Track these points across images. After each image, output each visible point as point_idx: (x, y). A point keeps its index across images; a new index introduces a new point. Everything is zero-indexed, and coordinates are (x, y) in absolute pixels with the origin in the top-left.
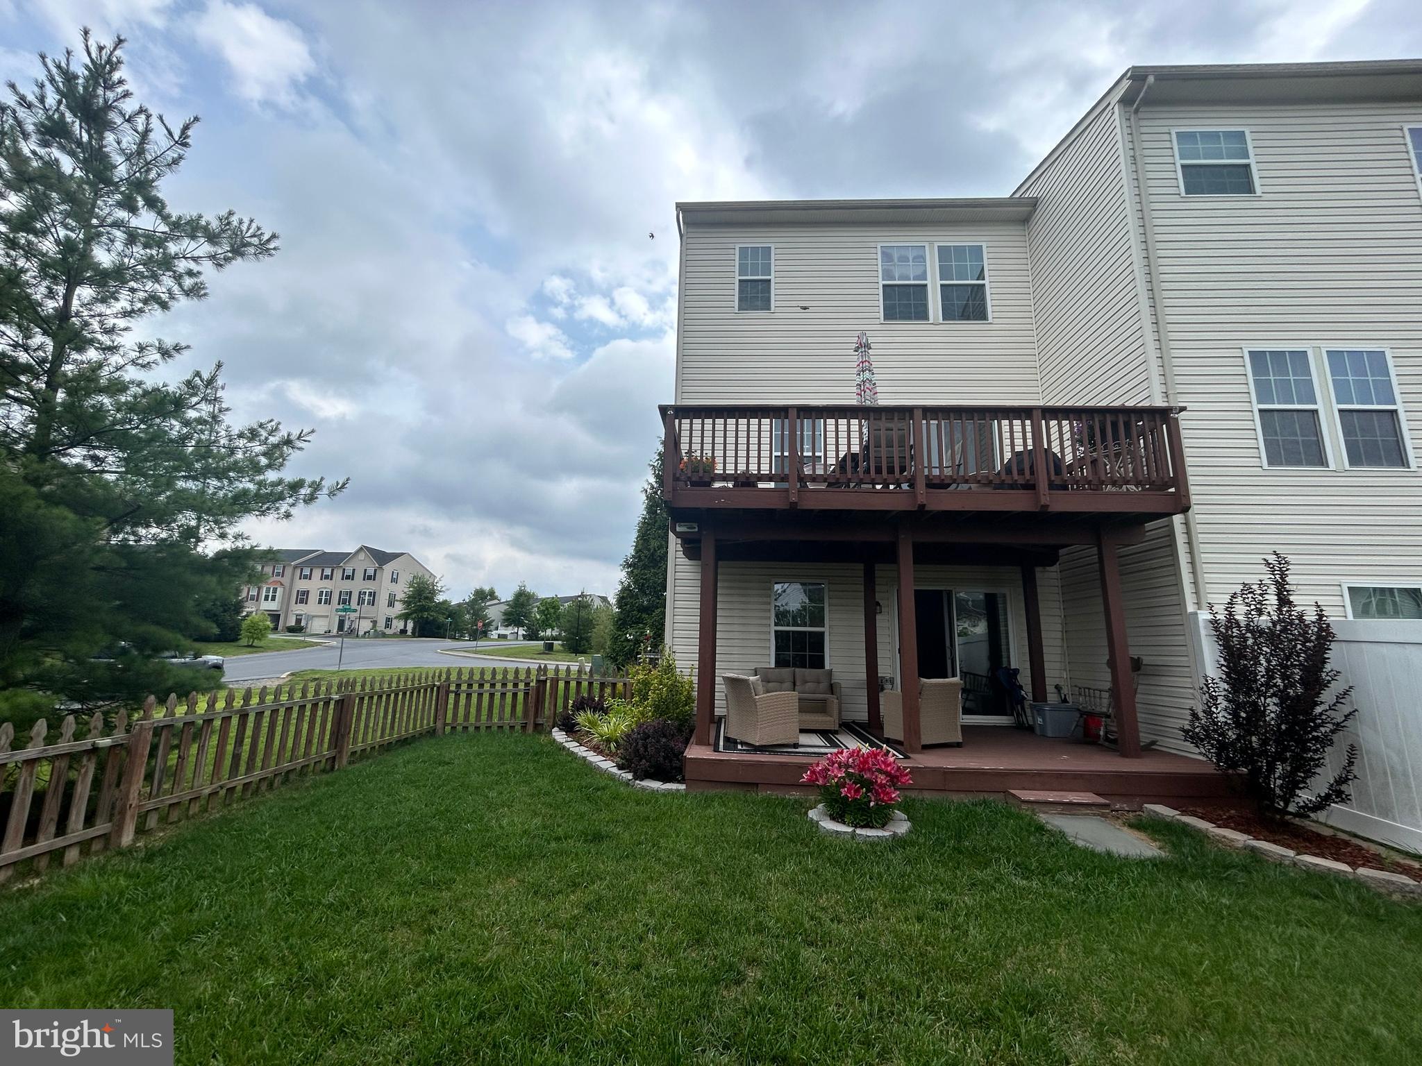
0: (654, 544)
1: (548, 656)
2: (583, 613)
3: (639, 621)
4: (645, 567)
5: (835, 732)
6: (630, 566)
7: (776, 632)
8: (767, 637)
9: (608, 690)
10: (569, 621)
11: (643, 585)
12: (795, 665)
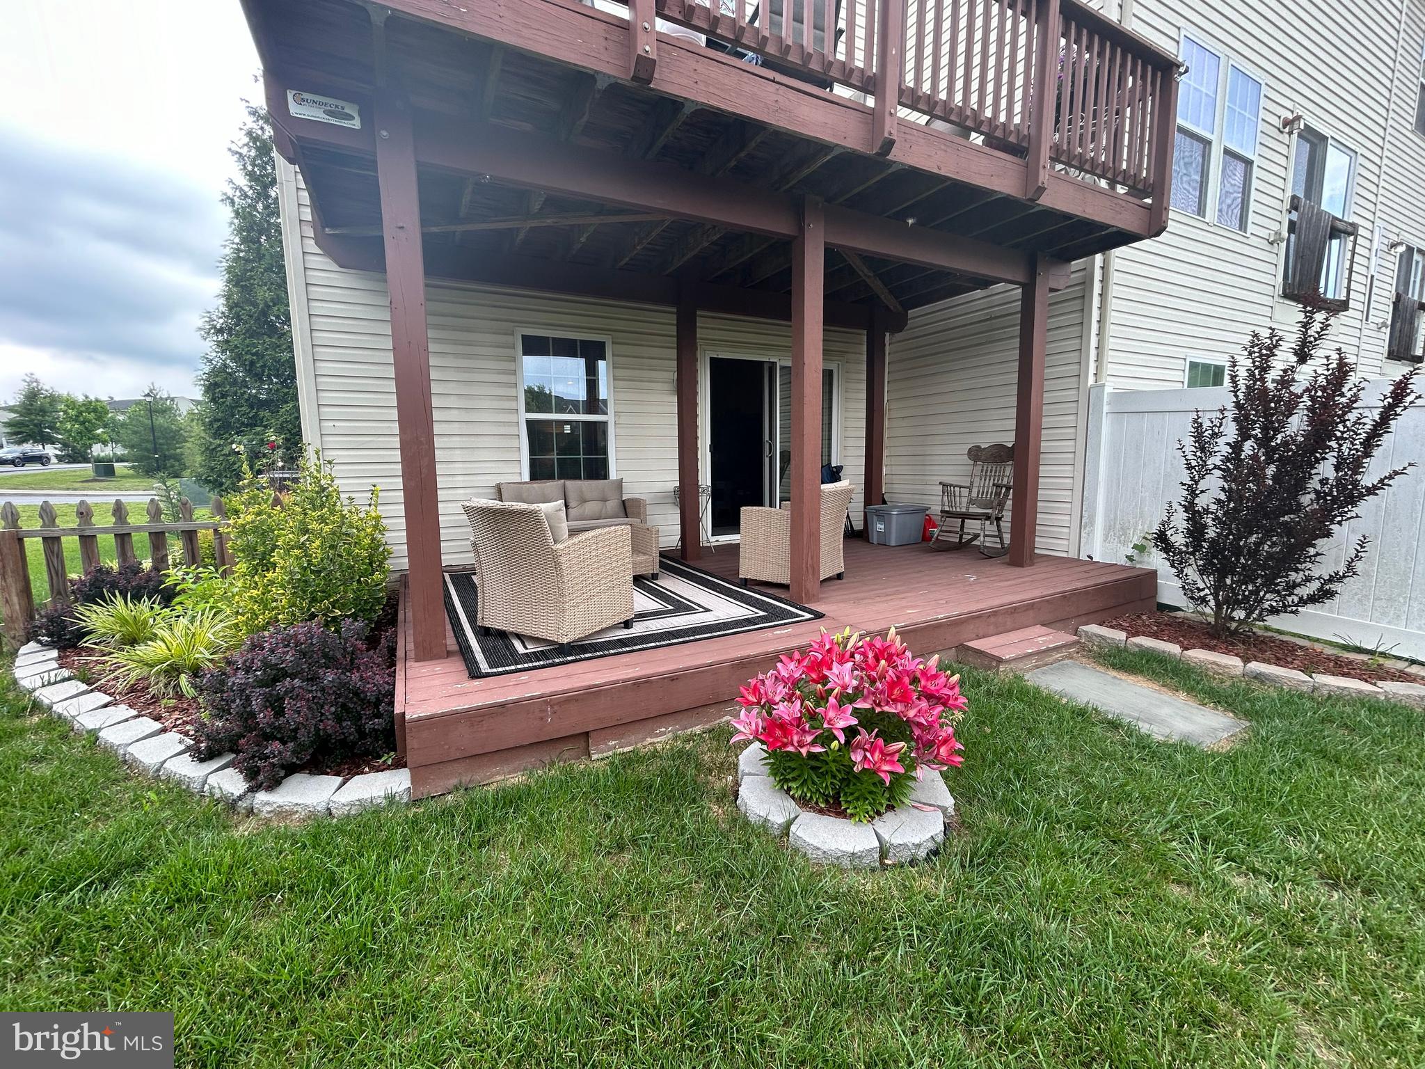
0: (263, 294)
1: (103, 484)
2: (160, 420)
3: (254, 422)
4: (251, 334)
5: (655, 577)
6: (220, 331)
7: (529, 422)
8: (513, 430)
9: (176, 549)
10: (135, 433)
11: (252, 363)
12: (563, 476)
